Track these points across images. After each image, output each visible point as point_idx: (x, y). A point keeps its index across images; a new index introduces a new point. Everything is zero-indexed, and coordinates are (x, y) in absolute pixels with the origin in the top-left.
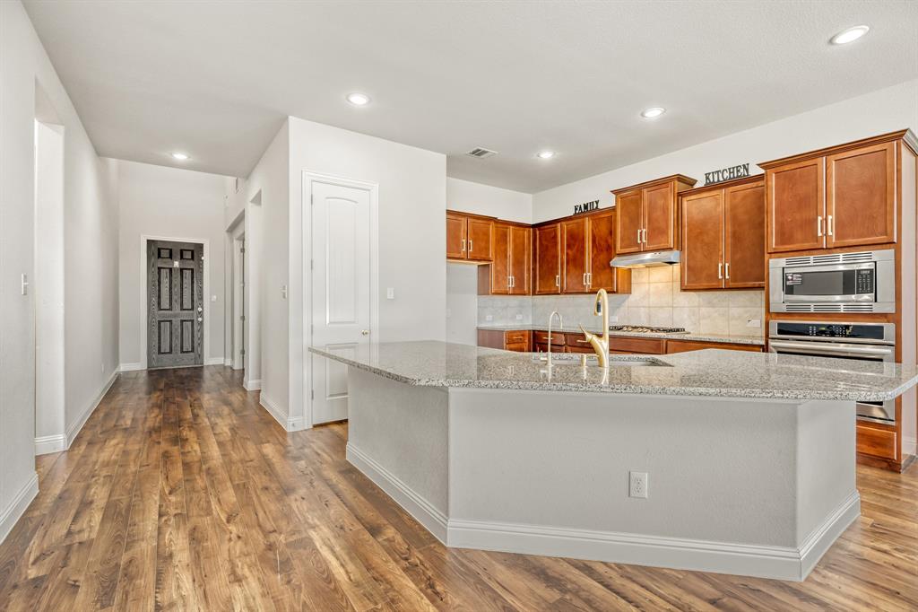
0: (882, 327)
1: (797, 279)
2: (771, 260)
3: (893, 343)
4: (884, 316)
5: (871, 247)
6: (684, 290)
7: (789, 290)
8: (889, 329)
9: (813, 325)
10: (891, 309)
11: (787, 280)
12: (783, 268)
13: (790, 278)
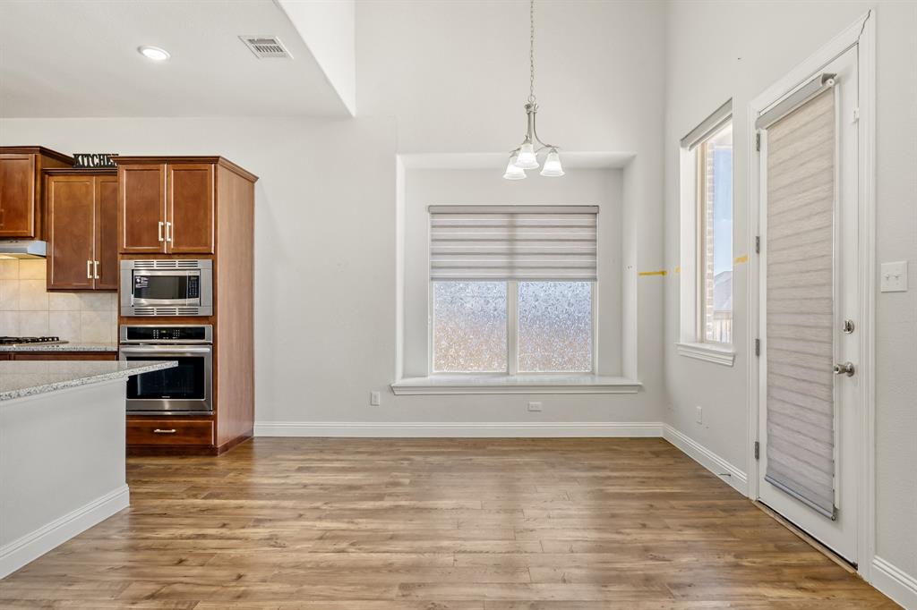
0: (204, 328)
1: (145, 283)
2: (122, 261)
3: (211, 342)
4: (205, 319)
5: (198, 256)
6: (50, 290)
7: (138, 293)
8: (208, 328)
9: (156, 328)
10: (209, 312)
11: (136, 283)
12: (133, 271)
13: (138, 280)
